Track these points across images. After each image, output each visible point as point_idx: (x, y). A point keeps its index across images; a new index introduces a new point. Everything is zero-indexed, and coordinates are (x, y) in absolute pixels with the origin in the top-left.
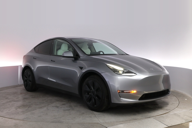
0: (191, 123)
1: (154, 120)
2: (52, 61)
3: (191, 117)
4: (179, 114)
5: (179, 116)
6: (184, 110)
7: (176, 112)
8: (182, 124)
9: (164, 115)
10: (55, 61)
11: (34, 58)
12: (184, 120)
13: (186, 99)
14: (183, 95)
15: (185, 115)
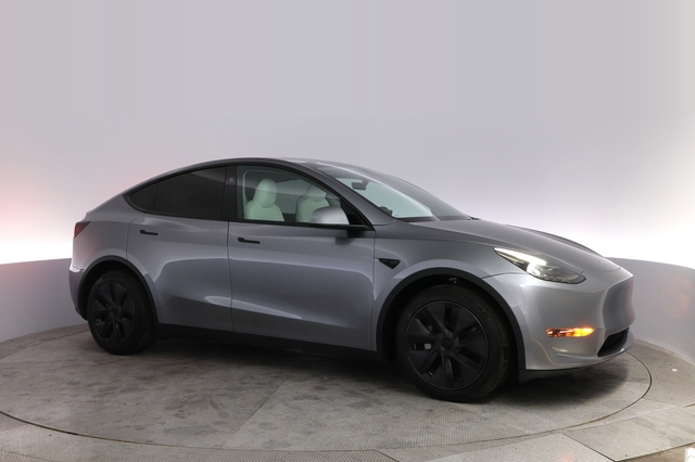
0: (690, 451)
1: (567, 439)
2: (241, 240)
3: (691, 431)
4: (650, 420)
5: (650, 426)
6: (669, 407)
7: (639, 414)
8: (659, 453)
9: (601, 423)
10: (258, 243)
11: (143, 232)
12: (669, 441)
13: (675, 370)
14: (666, 354)
15: (671, 425)
